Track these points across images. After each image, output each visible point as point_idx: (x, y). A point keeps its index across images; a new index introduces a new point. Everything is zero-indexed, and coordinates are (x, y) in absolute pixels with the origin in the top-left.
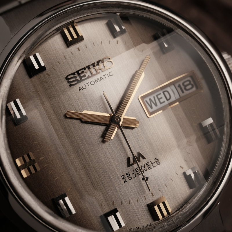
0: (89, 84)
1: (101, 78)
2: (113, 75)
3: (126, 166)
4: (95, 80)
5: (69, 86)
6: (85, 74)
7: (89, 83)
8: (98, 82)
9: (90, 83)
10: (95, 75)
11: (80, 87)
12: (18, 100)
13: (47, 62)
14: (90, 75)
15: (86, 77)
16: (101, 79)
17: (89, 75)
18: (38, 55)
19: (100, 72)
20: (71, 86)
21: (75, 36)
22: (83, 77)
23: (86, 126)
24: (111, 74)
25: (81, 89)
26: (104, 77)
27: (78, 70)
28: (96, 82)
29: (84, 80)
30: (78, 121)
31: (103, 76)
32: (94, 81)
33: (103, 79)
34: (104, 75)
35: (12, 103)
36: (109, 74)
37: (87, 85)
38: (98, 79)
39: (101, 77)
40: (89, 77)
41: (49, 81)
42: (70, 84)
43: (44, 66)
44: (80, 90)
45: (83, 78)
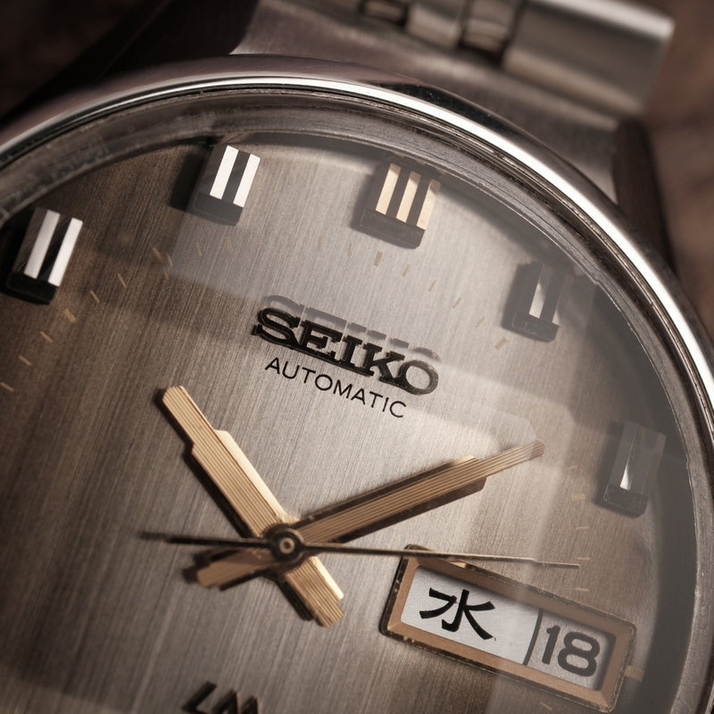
0: (312, 377)
1: (360, 395)
2: (401, 416)
3: (183, 701)
4: (339, 382)
5: (251, 328)
6: (326, 339)
7: (314, 372)
8: (341, 394)
9: (316, 375)
10: (352, 367)
11: (277, 359)
12: (76, 226)
13: (260, 207)
14: (337, 357)
15: (323, 351)
16: (356, 396)
17: (333, 354)
18: (253, 162)
19: (372, 373)
20: (257, 331)
21: (403, 215)
22: (315, 340)
23: (189, 480)
24: (397, 409)
25: (278, 368)
26: (369, 398)
27: (320, 308)
28: (334, 392)
29: (310, 352)
30: (180, 446)
31: (371, 393)
32: (335, 383)
33: (363, 399)
34: (376, 395)
35: (52, 219)
36: (392, 405)
37: (302, 373)
38: (350, 386)
39: (362, 390)
40: (330, 358)
41: (214, 261)
42: (260, 327)
43: (239, 209)
44: (270, 366)
45: (310, 345)
